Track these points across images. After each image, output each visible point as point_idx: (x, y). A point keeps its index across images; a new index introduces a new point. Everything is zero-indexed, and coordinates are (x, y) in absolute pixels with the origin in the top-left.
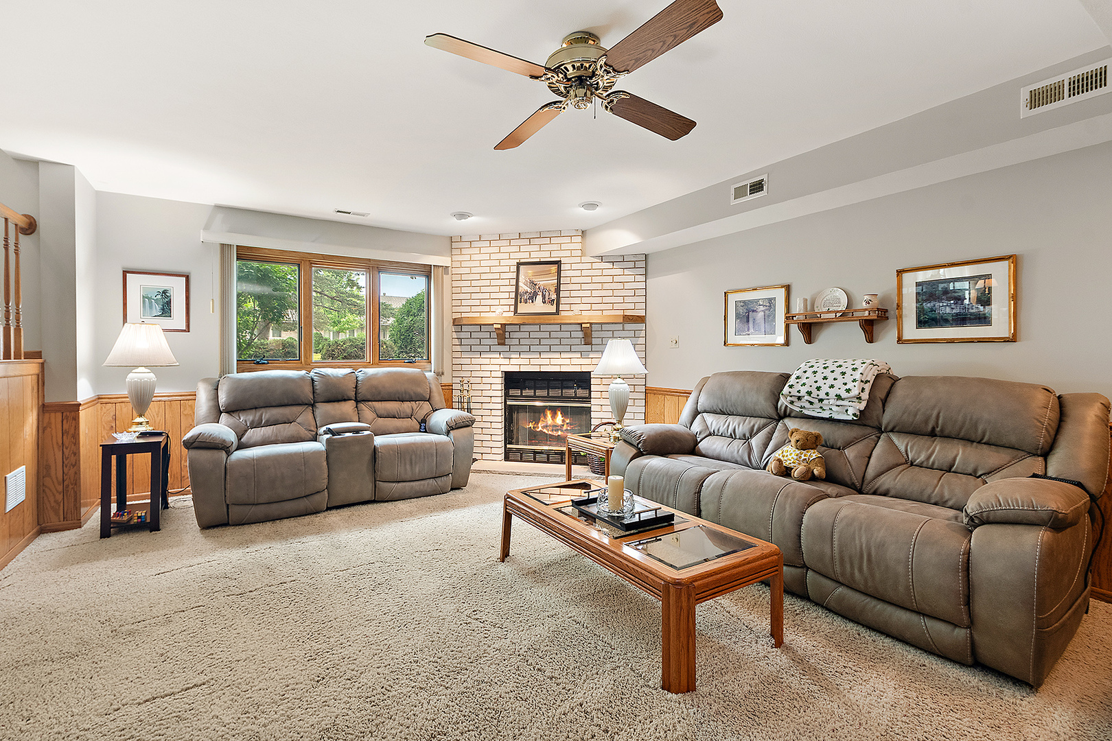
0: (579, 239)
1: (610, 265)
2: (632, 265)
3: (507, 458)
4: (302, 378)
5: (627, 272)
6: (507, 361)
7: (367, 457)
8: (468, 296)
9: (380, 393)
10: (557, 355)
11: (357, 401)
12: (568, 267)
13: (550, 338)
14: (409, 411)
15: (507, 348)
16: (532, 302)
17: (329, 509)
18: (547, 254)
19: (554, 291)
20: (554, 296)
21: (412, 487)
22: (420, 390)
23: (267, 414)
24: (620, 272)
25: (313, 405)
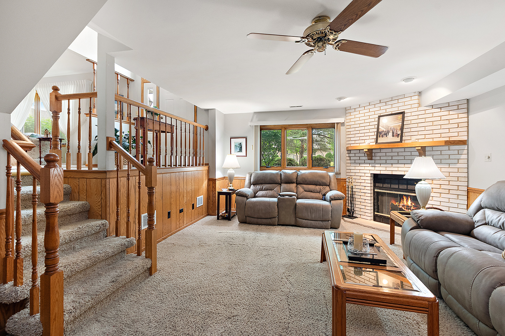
0: (417, 97)
1: (439, 110)
2: (456, 107)
3: (375, 220)
4: (277, 174)
5: (451, 113)
6: (373, 168)
7: (293, 207)
8: (353, 136)
9: (306, 181)
10: (403, 166)
11: (297, 184)
12: (409, 114)
13: (398, 156)
14: (319, 190)
15: (373, 161)
16: (386, 136)
17: (278, 225)
18: (396, 109)
19: (399, 129)
20: (399, 132)
21: (311, 223)
22: (324, 181)
23: (265, 186)
24: (447, 113)
25: (281, 184)
